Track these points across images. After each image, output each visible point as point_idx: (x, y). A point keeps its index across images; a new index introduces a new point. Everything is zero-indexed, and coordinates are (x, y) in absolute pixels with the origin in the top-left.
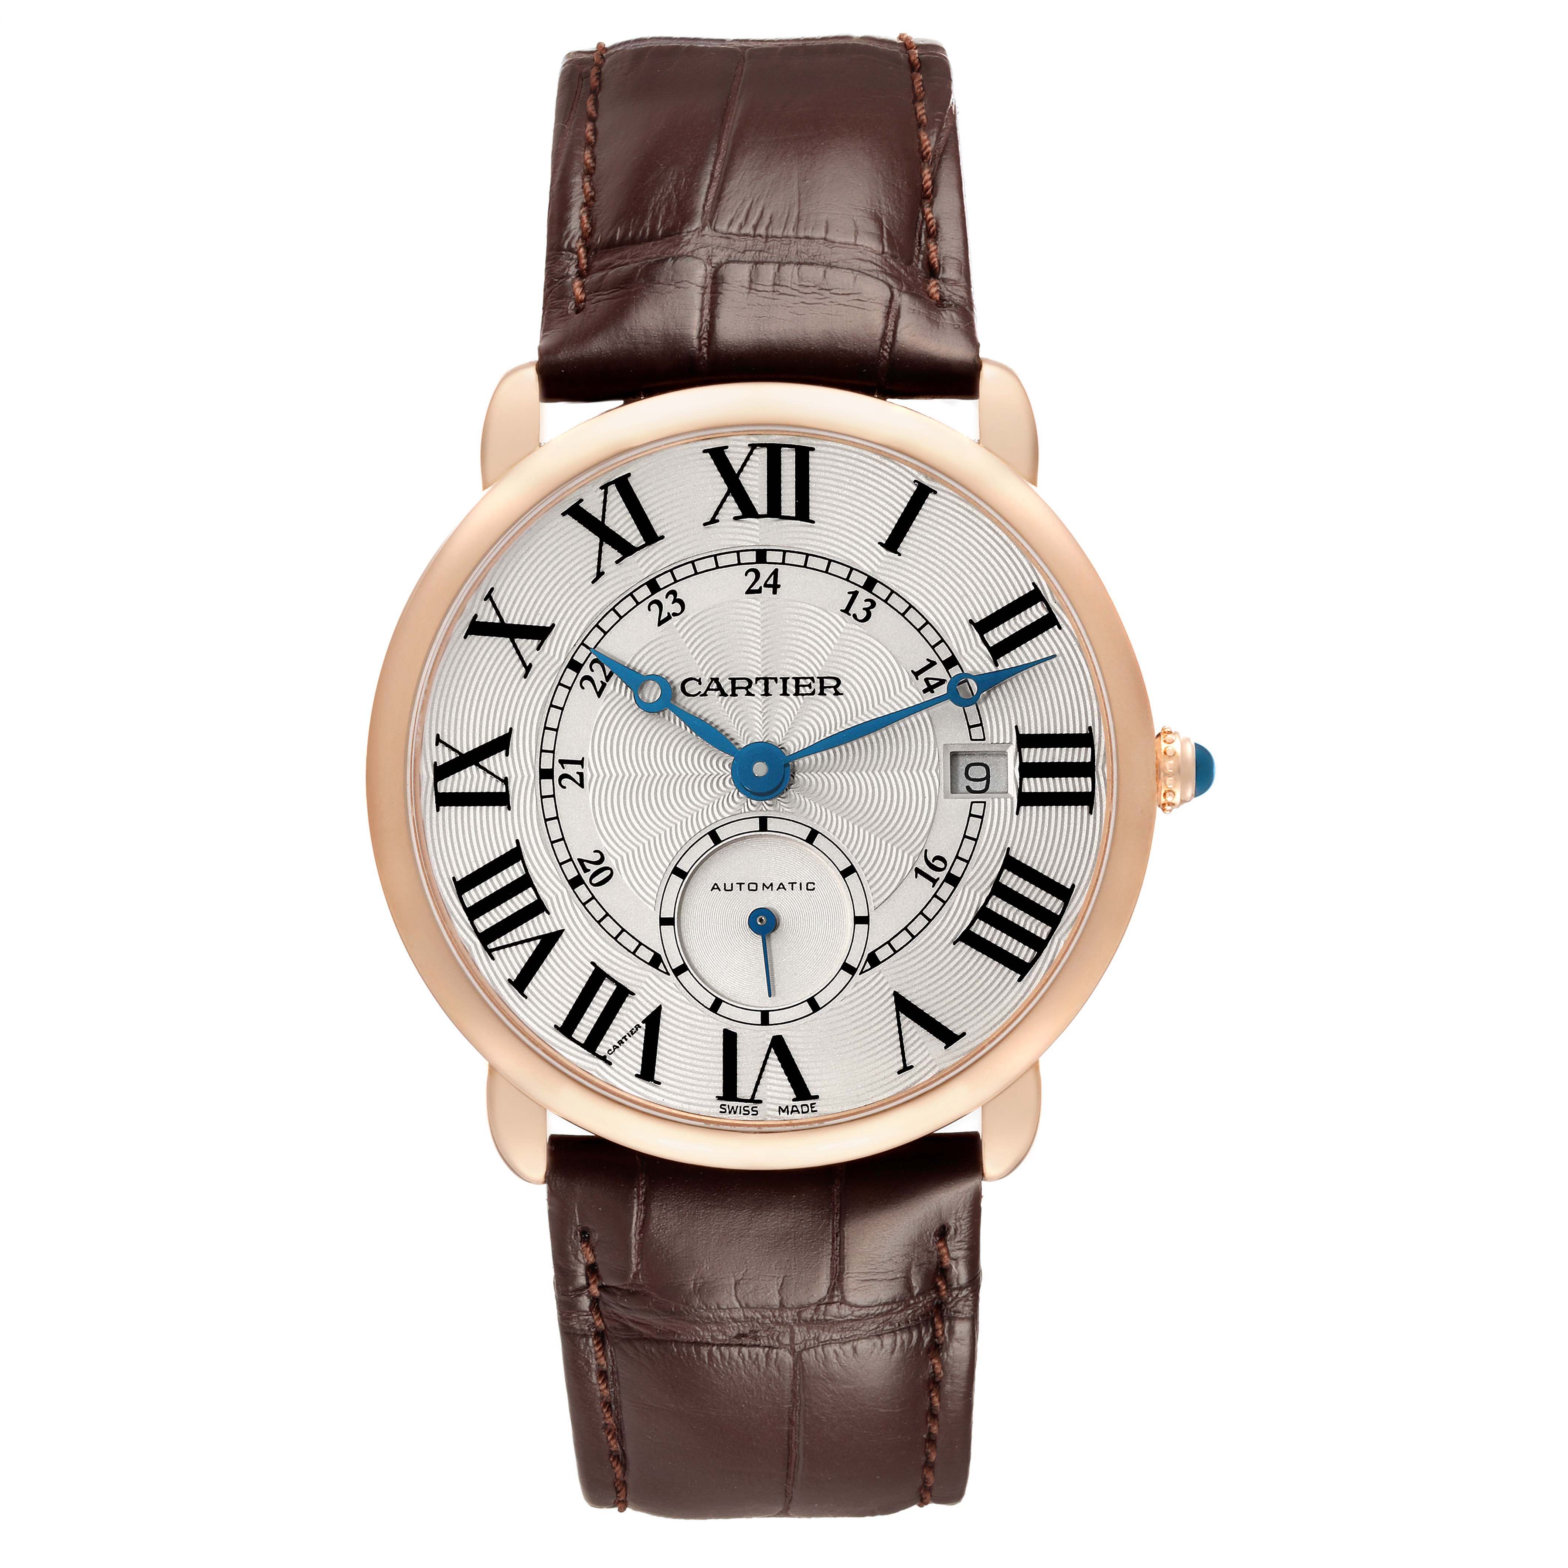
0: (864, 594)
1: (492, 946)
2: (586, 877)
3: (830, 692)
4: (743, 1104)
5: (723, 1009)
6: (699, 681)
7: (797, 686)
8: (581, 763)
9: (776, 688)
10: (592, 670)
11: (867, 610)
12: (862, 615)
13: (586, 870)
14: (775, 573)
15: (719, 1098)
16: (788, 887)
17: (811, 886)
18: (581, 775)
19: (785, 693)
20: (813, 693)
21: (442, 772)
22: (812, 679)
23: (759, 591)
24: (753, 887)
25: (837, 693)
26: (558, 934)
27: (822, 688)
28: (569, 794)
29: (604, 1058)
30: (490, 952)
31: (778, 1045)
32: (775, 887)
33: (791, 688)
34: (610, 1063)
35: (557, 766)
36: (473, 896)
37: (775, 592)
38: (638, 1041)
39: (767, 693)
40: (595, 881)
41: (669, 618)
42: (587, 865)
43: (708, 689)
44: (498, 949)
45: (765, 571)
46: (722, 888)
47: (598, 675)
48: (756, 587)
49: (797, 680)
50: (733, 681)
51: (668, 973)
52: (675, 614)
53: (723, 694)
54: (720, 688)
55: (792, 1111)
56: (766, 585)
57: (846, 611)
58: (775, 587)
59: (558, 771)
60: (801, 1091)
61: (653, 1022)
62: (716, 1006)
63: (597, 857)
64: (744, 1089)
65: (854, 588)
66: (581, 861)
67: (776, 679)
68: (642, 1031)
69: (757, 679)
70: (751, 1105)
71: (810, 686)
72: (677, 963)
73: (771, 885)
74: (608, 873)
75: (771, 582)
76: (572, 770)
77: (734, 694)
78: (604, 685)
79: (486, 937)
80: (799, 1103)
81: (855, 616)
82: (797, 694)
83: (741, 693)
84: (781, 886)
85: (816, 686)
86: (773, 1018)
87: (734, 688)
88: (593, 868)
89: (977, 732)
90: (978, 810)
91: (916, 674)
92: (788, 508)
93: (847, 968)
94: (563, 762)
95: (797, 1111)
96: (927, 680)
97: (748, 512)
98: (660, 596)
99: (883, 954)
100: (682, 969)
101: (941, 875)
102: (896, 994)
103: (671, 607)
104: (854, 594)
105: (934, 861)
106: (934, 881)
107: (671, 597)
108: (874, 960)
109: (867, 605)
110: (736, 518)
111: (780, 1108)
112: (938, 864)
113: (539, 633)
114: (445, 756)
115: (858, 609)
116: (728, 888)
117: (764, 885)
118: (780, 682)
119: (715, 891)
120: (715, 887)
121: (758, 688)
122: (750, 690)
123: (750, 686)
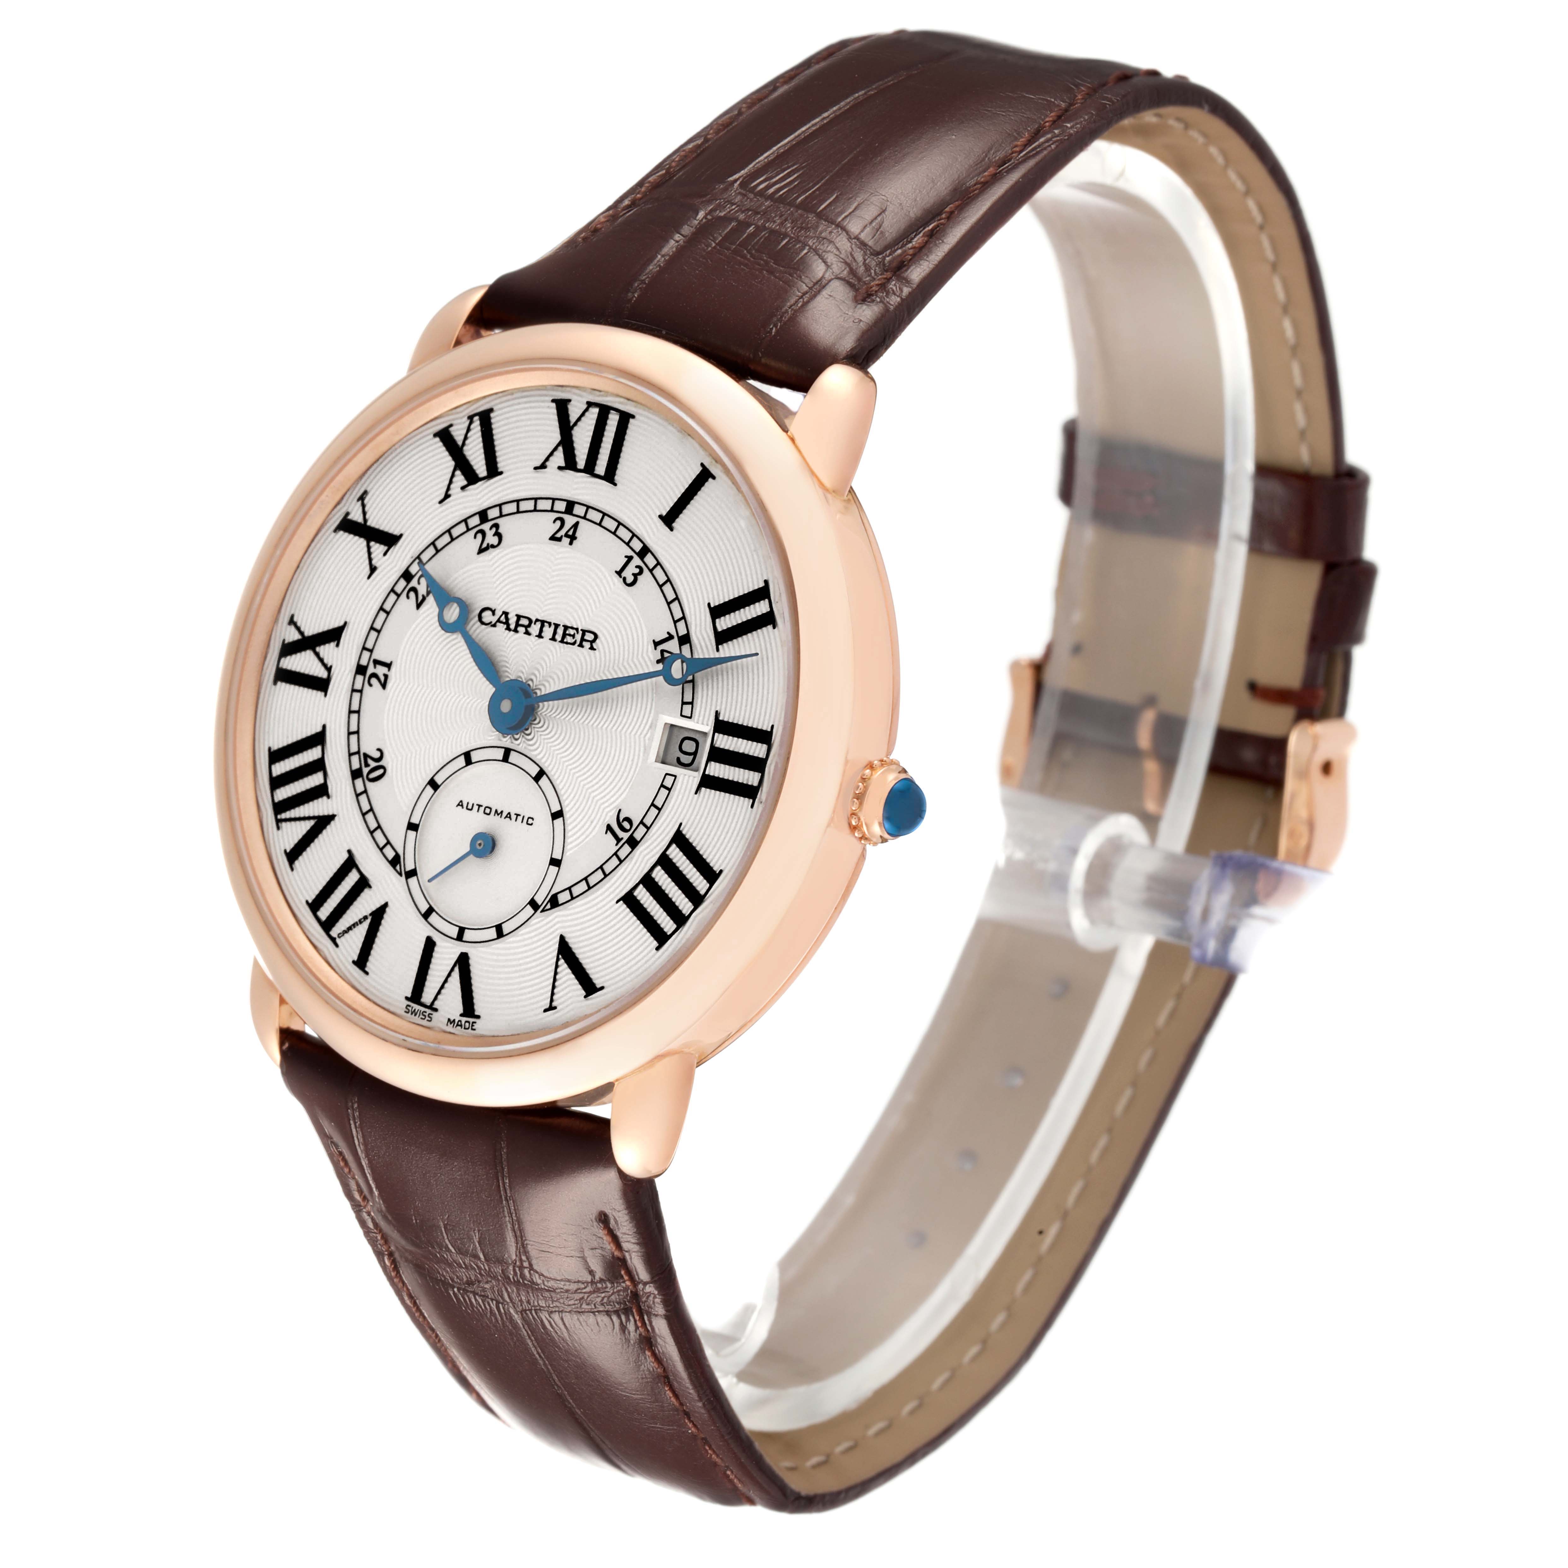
0: (637, 561)
1: (283, 816)
2: (365, 771)
3: (587, 645)
4: (423, 1009)
5: (433, 918)
6: (494, 612)
7: (564, 635)
8: (388, 666)
9: (548, 631)
10: (419, 583)
11: (635, 576)
12: (630, 579)
13: (367, 765)
14: (577, 524)
15: (407, 998)
16: (513, 817)
17: (530, 821)
18: (386, 676)
19: (553, 639)
20: (574, 644)
21: (289, 649)
22: (577, 629)
23: (559, 539)
24: (488, 811)
25: (592, 648)
26: (331, 818)
27: (583, 639)
28: (373, 692)
29: (333, 940)
30: (278, 822)
31: (463, 962)
32: (504, 814)
33: (559, 637)
34: (337, 945)
35: (371, 665)
36: (281, 768)
37: (571, 543)
38: (361, 932)
39: (540, 636)
40: (372, 776)
41: (487, 549)
42: (370, 761)
43: (499, 621)
44: (286, 820)
45: (570, 521)
46: (465, 806)
47: (422, 589)
48: (558, 535)
49: (566, 628)
50: (519, 617)
51: (400, 874)
52: (493, 546)
53: (508, 629)
54: (507, 623)
55: (458, 1025)
56: (566, 535)
57: (619, 573)
58: (572, 538)
59: (371, 670)
60: (469, 1009)
61: (378, 915)
62: (426, 915)
63: (377, 755)
64: (427, 996)
65: (631, 553)
66: (366, 756)
67: (550, 624)
68: (368, 923)
69: (537, 620)
70: (429, 1011)
71: (573, 636)
72: (410, 866)
73: (502, 812)
74: (381, 771)
75: (570, 533)
76: (381, 671)
77: (516, 631)
78: (424, 599)
79: (280, 807)
80: (464, 1019)
81: (624, 579)
82: (562, 641)
83: (522, 630)
84: (509, 816)
85: (578, 637)
86: (468, 935)
87: (518, 625)
88: (373, 764)
89: (687, 710)
90: (668, 782)
91: (656, 644)
92: (601, 467)
93: (533, 904)
94: (377, 662)
95: (461, 1026)
96: (662, 651)
97: (570, 464)
98: (486, 527)
99: (562, 898)
100: (412, 873)
101: (625, 836)
102: (562, 938)
103: (491, 539)
104: (630, 559)
105: (623, 822)
106: (618, 840)
107: (494, 530)
108: (554, 902)
109: (637, 571)
110: (560, 468)
111: (449, 1020)
112: (626, 825)
113: (389, 540)
114: (293, 636)
115: (628, 574)
116: (470, 807)
117: (496, 811)
118: (553, 627)
119: (460, 807)
120: (460, 804)
121: (535, 629)
122: (529, 629)
123: (529, 625)
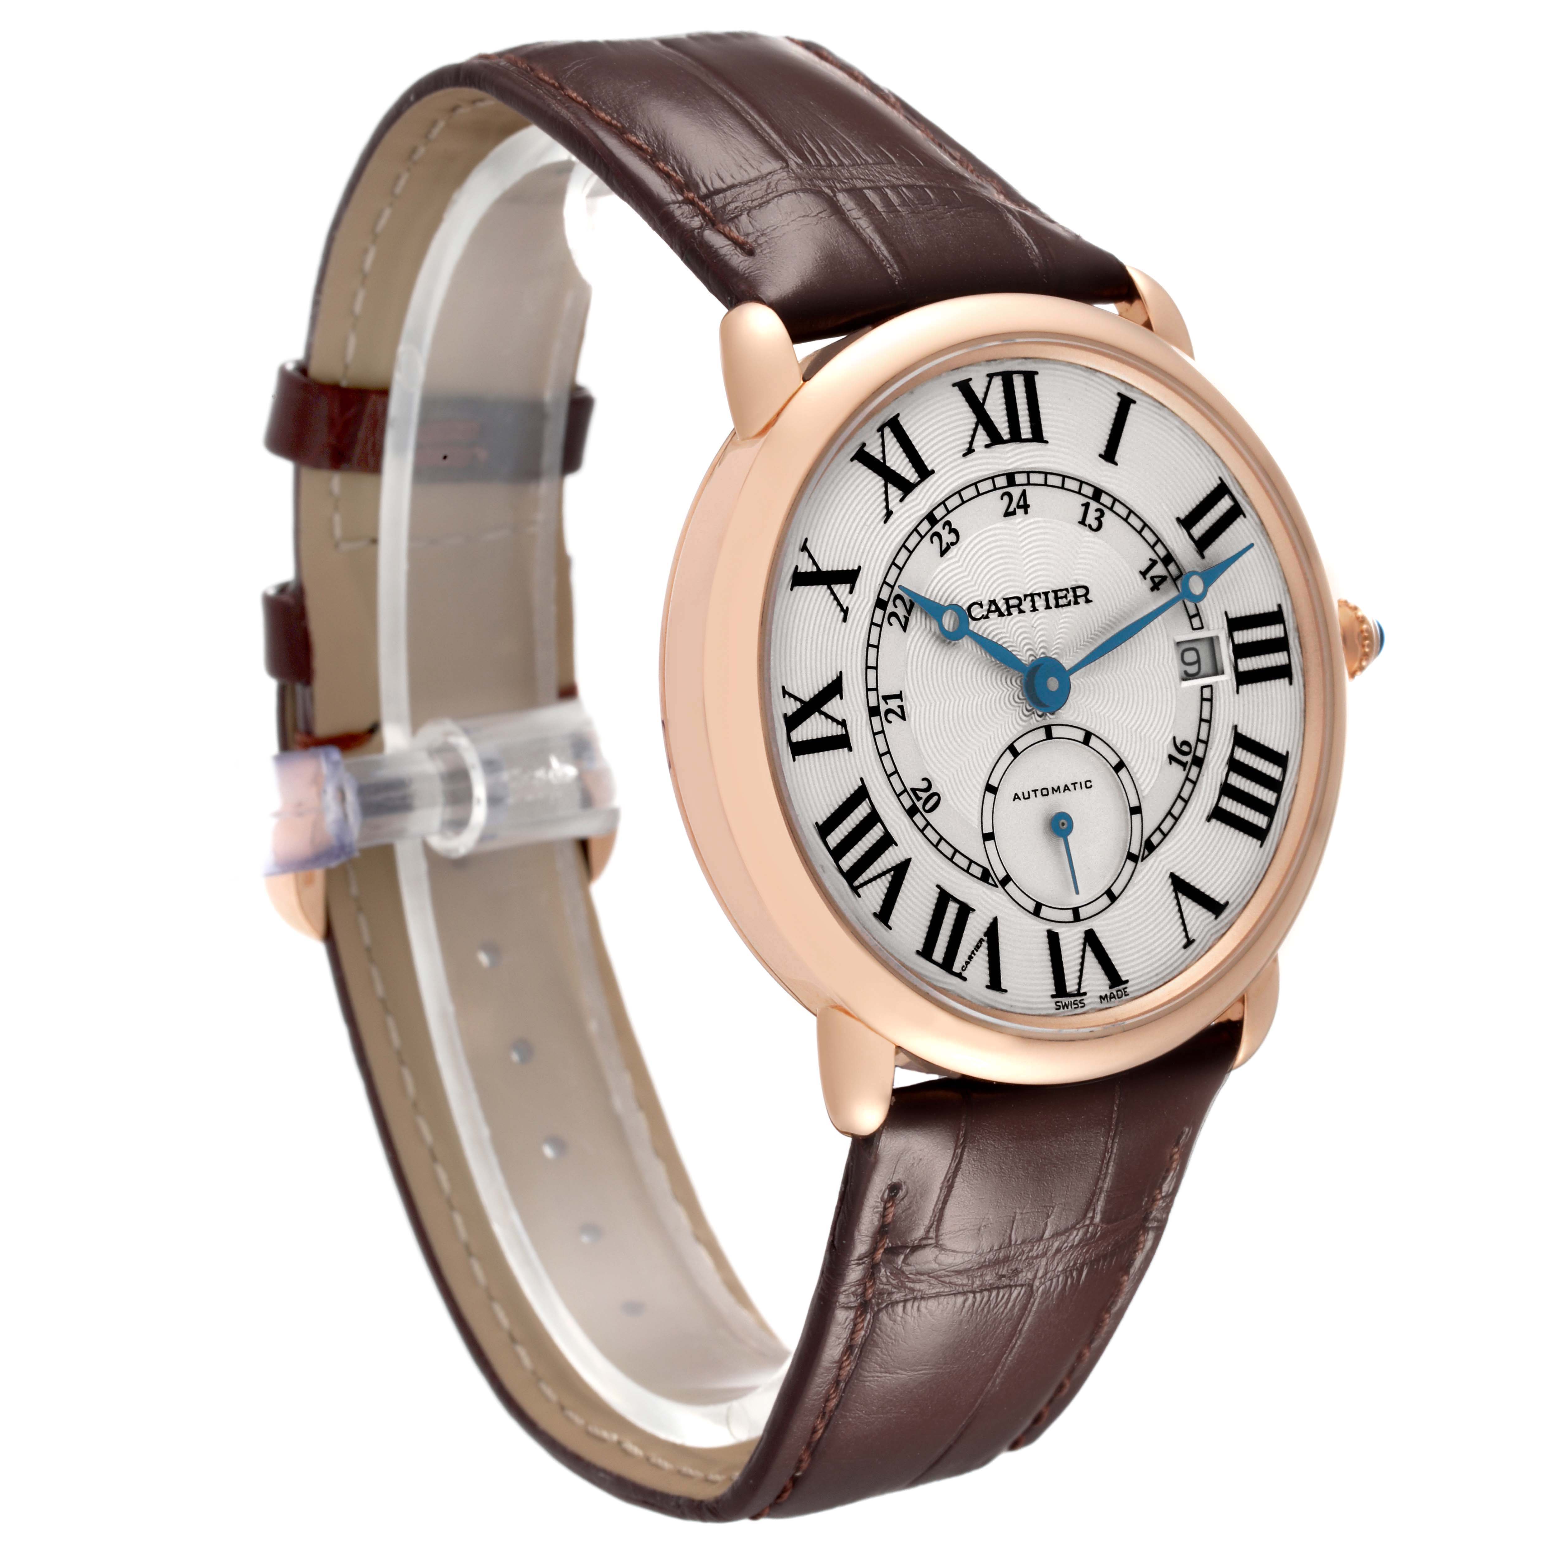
0: (1094, 505)
1: (856, 883)
2: (919, 804)
3: (1081, 600)
4: (1072, 999)
5: (1044, 912)
6: (981, 605)
7: (1057, 598)
8: (899, 696)
9: (1040, 603)
10: (896, 607)
11: (1098, 519)
12: (1095, 525)
13: (919, 799)
14: (1024, 492)
15: (1053, 996)
16: (1071, 787)
17: (1089, 784)
18: (901, 707)
19: (1048, 607)
20: (1069, 604)
21: (793, 722)
22: (1067, 590)
23: (1014, 513)
24: (1045, 792)
25: (1088, 601)
26: (907, 862)
27: (1076, 597)
28: (895, 727)
29: (959, 976)
30: (855, 890)
31: (1091, 938)
32: (1062, 789)
33: (1052, 602)
34: (965, 979)
35: (882, 702)
36: (835, 838)
37: (1026, 513)
38: (982, 955)
39: (1034, 609)
40: (928, 807)
41: (948, 548)
42: (920, 794)
43: (989, 611)
44: (862, 885)
45: (1016, 492)
46: (1021, 797)
47: (901, 611)
48: (1011, 510)
49: (1055, 592)
50: (1007, 600)
51: (996, 886)
52: (953, 544)
53: (1001, 614)
54: (998, 609)
55: (1111, 998)
56: (1019, 507)
57: (1083, 522)
58: (1026, 507)
59: (883, 708)
60: (1114, 978)
61: (992, 933)
62: (1037, 911)
63: (924, 785)
64: (1071, 986)
65: (1086, 500)
66: (914, 790)
67: (1039, 595)
68: (985, 944)
69: (1026, 596)
70: (1079, 998)
71: (1066, 597)
72: (1001, 874)
73: (1059, 787)
74: (935, 798)
75: (1022, 503)
76: (893, 704)
77: (1010, 614)
78: (907, 619)
79: (851, 875)
80: (1114, 991)
81: (1090, 526)
82: (1057, 606)
83: (1014, 611)
84: (1066, 788)
85: (1071, 596)
86: (1083, 913)
87: (1009, 608)
88: (924, 795)
89: (1196, 622)
90: (1207, 693)
91: (1144, 574)
92: (1026, 431)
93: (1132, 857)
94: (886, 698)
95: (1114, 997)
96: (1152, 578)
97: (995, 439)
98: (938, 528)
99: (1155, 840)
100: (1007, 880)
101: (1188, 759)
102: (1172, 876)
103: (948, 538)
104: (1087, 506)
105: (1181, 747)
106: (1183, 765)
107: (947, 527)
108: (1150, 847)
109: (1098, 514)
110: (987, 446)
111: (1101, 997)
112: (1185, 748)
113: (850, 577)
114: (792, 707)
115: (1091, 519)
116: (1026, 796)
117: (1053, 789)
118: (1043, 596)
119: (1017, 800)
120: (1016, 797)
121: (1026, 605)
122: (1021, 607)
123: (1020, 604)
